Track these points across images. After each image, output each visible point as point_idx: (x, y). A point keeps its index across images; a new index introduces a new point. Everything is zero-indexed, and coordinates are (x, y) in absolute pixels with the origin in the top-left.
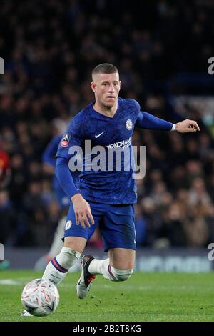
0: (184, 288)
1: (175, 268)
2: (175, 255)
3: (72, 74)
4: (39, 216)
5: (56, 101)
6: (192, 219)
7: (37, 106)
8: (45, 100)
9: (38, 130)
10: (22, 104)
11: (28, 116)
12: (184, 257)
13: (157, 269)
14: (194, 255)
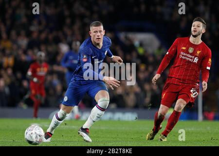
0: (123, 128)
1: (119, 119)
2: (119, 111)
3: (68, 21)
4: (51, 92)
5: (60, 34)
6: (128, 94)
7: (50, 37)
8: (54, 34)
9: (51, 49)
10: (43, 36)
11: (46, 42)
12: (124, 112)
13: (110, 119)
14: (129, 111)
